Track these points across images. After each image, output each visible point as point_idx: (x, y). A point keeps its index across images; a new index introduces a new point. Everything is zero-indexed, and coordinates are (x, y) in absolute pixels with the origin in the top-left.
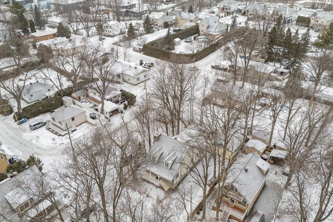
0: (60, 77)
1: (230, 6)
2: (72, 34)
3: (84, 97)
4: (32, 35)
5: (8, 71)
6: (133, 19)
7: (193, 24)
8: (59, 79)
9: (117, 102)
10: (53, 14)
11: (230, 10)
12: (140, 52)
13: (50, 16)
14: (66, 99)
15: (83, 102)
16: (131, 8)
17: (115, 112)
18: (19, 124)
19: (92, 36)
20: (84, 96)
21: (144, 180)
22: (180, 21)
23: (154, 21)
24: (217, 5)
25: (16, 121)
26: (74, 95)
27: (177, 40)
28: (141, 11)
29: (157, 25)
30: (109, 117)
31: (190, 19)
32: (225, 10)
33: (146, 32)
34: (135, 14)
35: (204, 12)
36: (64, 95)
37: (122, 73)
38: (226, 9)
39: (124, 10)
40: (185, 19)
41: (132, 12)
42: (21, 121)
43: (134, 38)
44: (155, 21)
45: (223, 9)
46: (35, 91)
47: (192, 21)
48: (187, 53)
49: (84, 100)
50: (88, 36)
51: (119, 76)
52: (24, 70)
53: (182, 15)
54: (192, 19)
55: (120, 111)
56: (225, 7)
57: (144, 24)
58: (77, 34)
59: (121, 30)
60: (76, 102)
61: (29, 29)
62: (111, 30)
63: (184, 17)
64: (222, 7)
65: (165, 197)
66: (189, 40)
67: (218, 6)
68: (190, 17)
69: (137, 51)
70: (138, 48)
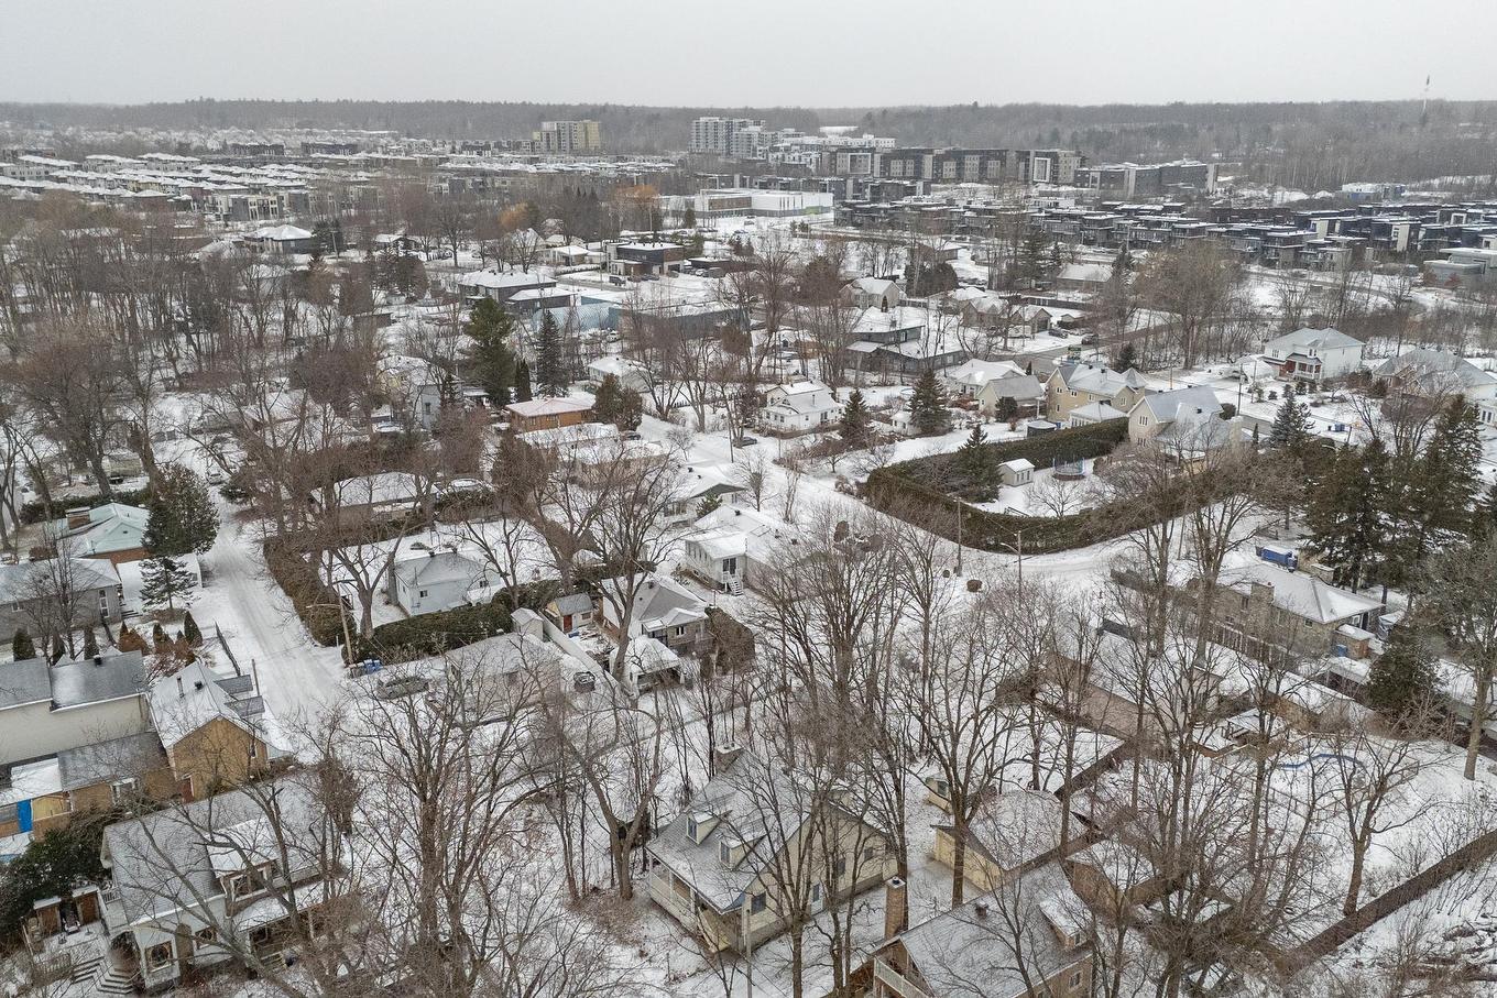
0: (512, 539)
1: (1319, 355)
2: (644, 417)
3: (586, 622)
4: (513, 412)
5: (389, 515)
6: (898, 380)
7: (1111, 413)
8: (508, 544)
9: (683, 650)
10: (615, 348)
11: (1317, 371)
12: (859, 497)
13: (602, 354)
14: (522, 616)
15: (577, 634)
16: (897, 343)
17: (664, 680)
18: (352, 676)
19: (713, 430)
20: (586, 616)
21: (654, 904)
22: (1063, 397)
23: (968, 391)
24: (1263, 350)
25: (347, 663)
26: (554, 608)
27: (1020, 465)
28: (931, 354)
29: (976, 407)
30: (636, 694)
31: (1104, 392)
32: (1297, 372)
33: (919, 431)
34: (910, 366)
35: (1205, 373)
36: (521, 605)
37: (745, 556)
38: (1303, 367)
39: (870, 347)
40: (1085, 392)
41: (898, 356)
42: (361, 664)
43: (863, 446)
44: (972, 394)
45: (1290, 366)
46: (436, 580)
47: (1109, 403)
48: (1031, 515)
49: (580, 630)
50: (701, 428)
51: (730, 564)
52: (441, 518)
53: (1074, 377)
54: (1110, 392)
55: (682, 680)
56: (1298, 361)
57: (914, 400)
58: (666, 420)
59: (824, 415)
60: (556, 632)
61: (512, 389)
62: (786, 412)
63: (1080, 386)
64: (1283, 356)
65: (699, 970)
66: (1075, 472)
67: (1268, 353)
68: (1102, 388)
69: (849, 492)
70: (852, 482)
